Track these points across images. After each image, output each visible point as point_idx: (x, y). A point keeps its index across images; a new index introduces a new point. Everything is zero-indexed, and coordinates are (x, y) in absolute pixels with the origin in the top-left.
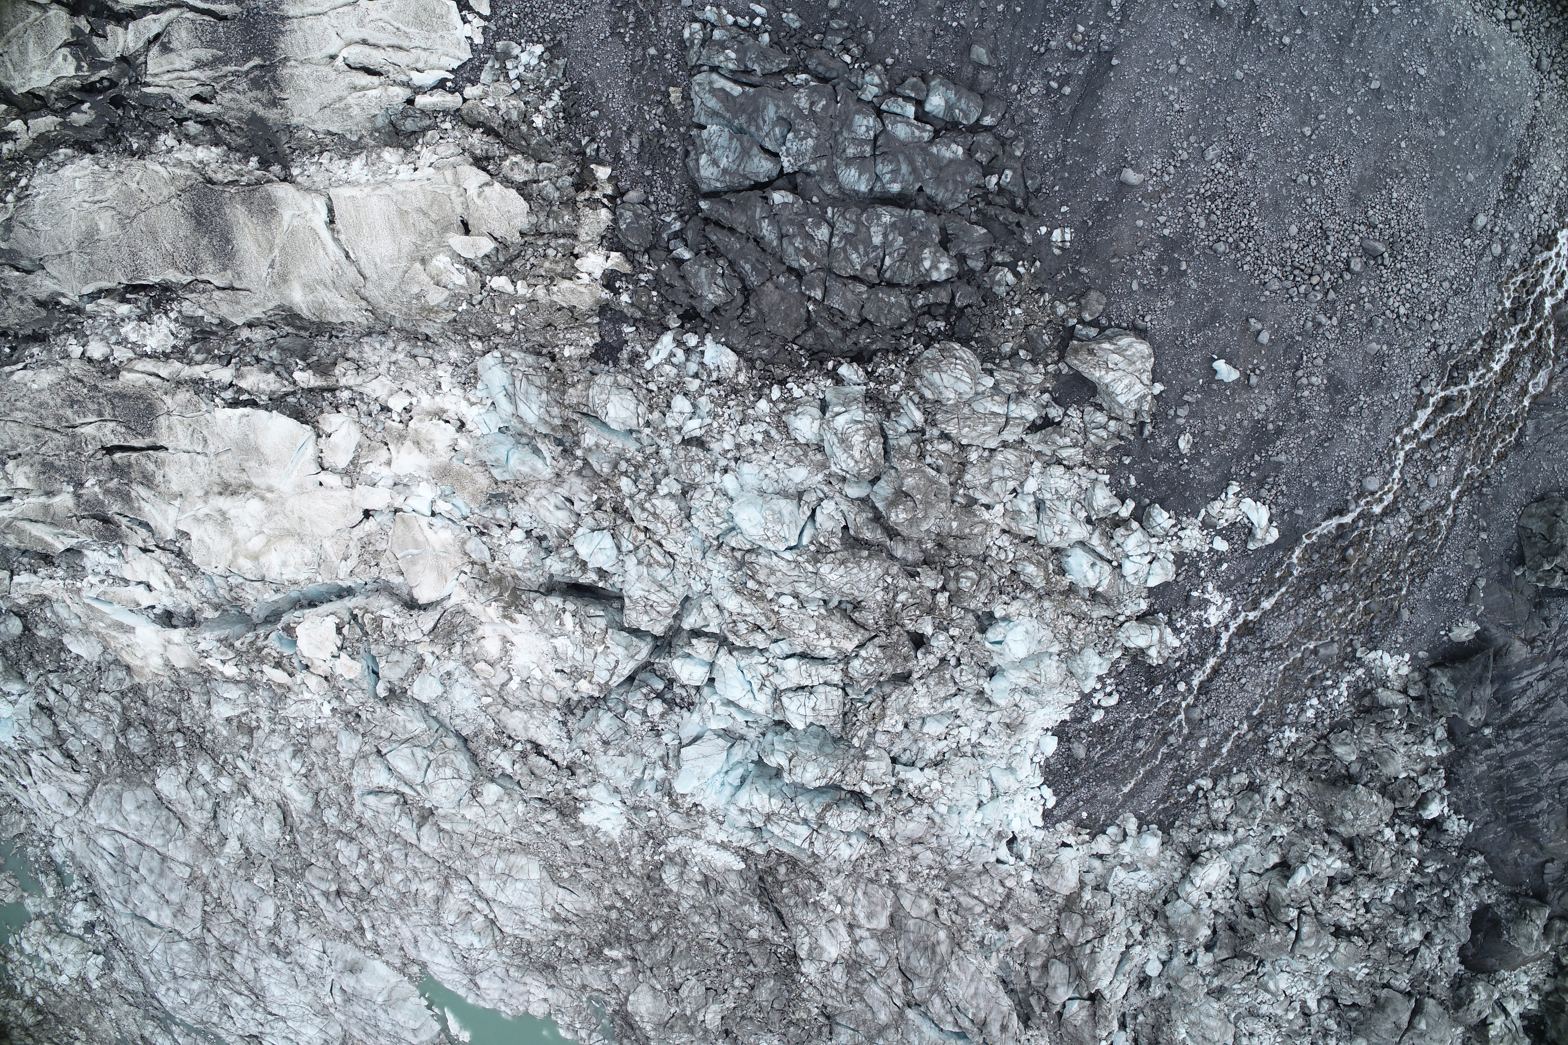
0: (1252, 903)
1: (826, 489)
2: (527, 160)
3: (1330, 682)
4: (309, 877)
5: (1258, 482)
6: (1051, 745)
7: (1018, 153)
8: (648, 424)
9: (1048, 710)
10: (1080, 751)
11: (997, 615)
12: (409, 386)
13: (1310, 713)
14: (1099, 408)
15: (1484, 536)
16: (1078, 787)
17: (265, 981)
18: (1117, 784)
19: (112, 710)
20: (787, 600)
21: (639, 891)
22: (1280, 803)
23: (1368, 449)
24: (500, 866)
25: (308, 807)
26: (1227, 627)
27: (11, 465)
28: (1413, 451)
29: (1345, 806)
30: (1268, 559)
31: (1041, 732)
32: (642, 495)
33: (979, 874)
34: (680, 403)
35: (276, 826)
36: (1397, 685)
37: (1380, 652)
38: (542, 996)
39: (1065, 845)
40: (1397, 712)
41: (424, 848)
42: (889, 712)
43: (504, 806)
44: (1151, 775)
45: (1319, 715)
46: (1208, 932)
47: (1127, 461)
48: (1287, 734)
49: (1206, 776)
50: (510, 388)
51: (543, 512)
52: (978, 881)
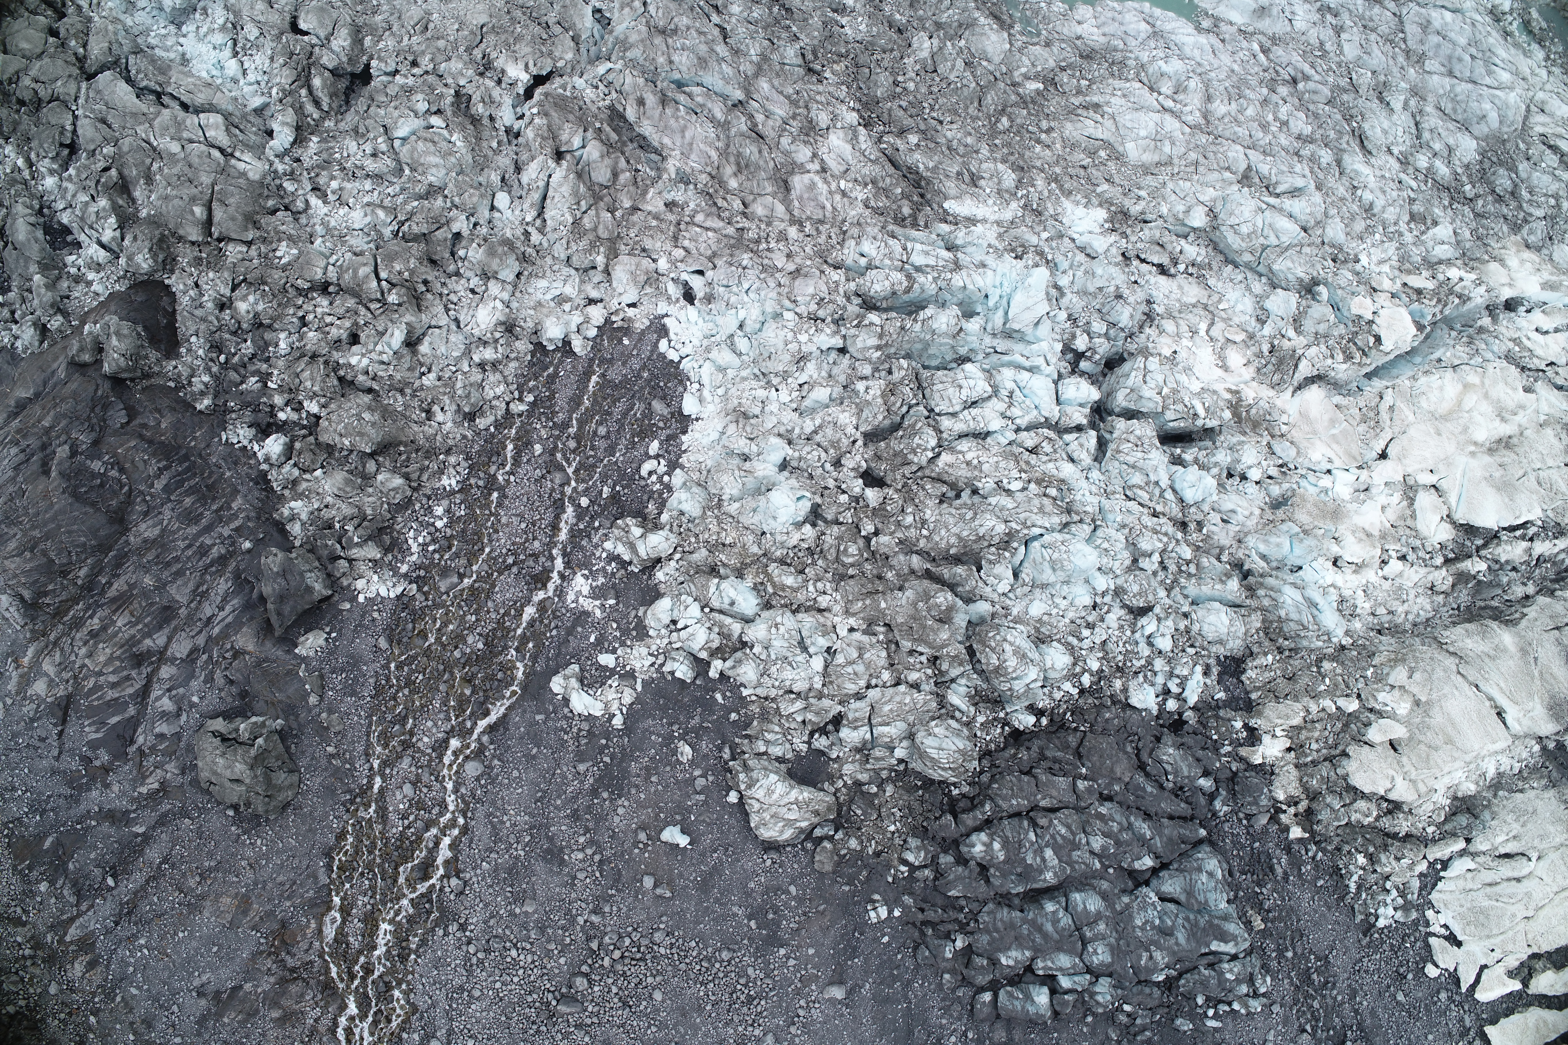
0: (429, 296)
1: (1008, 602)
2: (1359, 822)
3: (431, 548)
4: (1326, 92)
5: (595, 735)
6: (689, 405)
7: (947, 976)
8: (1186, 615)
9: (707, 441)
10: (657, 407)
11: (808, 527)
12: (1387, 586)
13: (439, 511)
14: (780, 760)
15: (330, 750)
20: (1016, 486)
21: (1028, 154)
22: (436, 408)
24: (1166, 148)
25: (1347, 160)
29: (373, 425)
30: (549, 658)
31: (704, 416)
32: (1171, 548)
33: (715, 254)
34: (1165, 644)
36: (362, 567)
37: (392, 595)
38: (1084, 26)
39: (636, 306)
40: (356, 539)
41: (1238, 148)
42: (879, 401)
43: (1181, 209)
45: (429, 510)
47: (733, 717)
48: (453, 483)
49: (520, 415)
50: (1316, 612)
51: (1245, 504)
52: (714, 248)
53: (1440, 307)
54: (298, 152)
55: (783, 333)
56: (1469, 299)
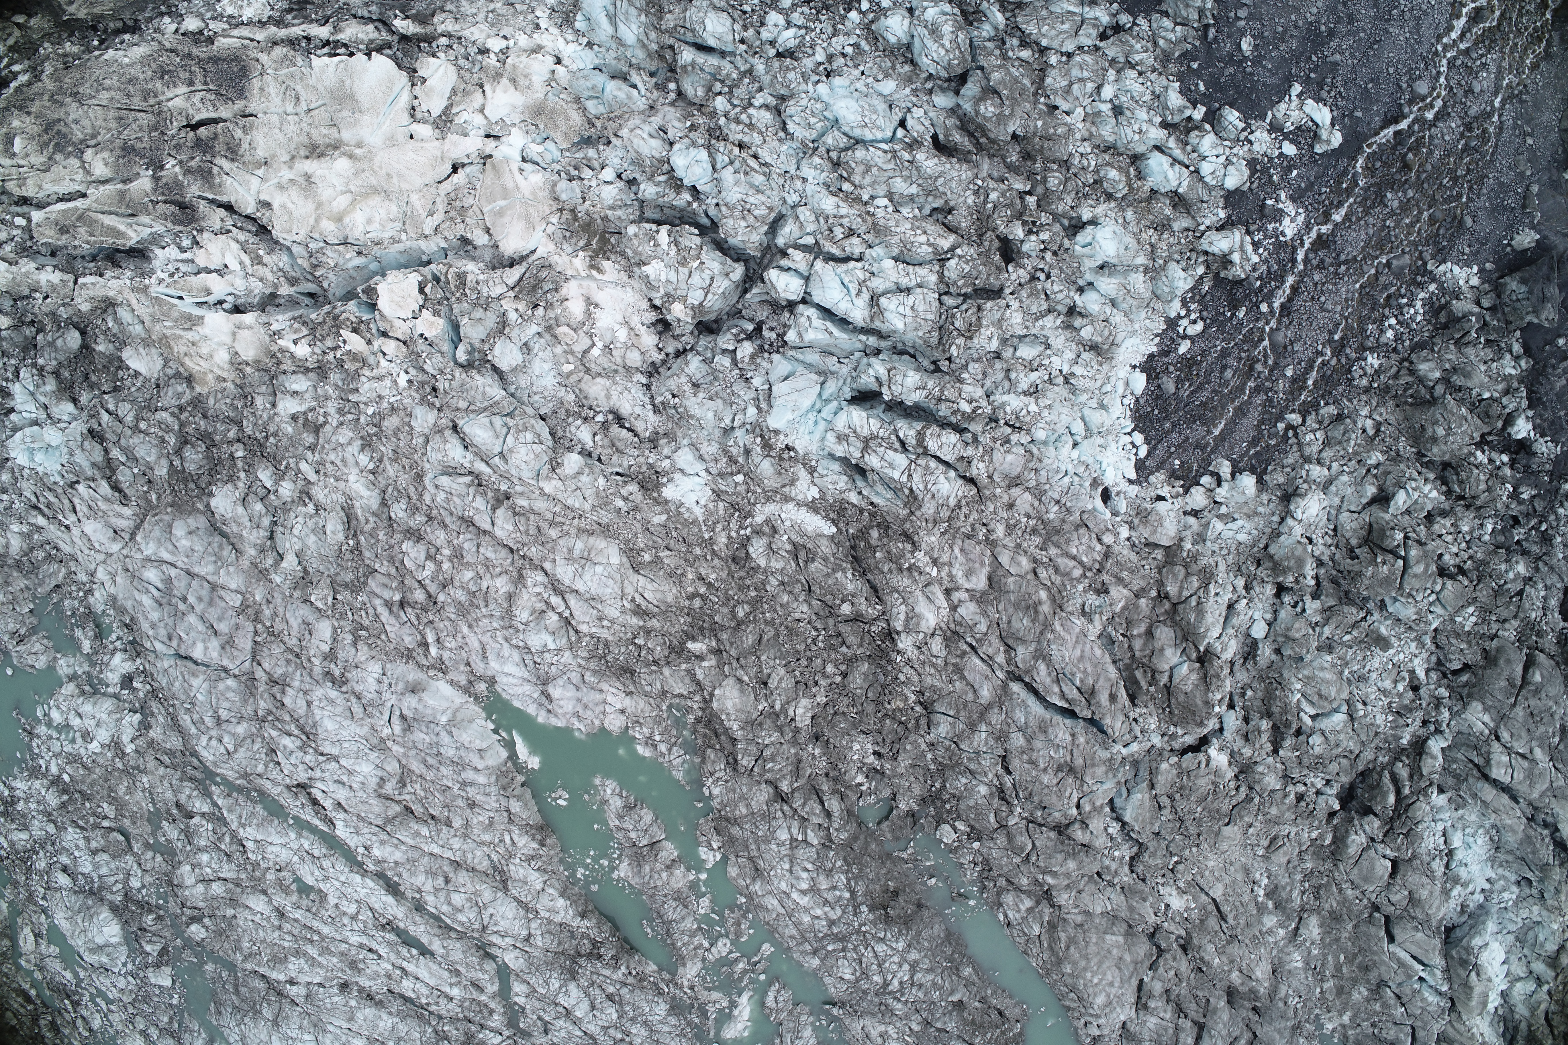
0: (1354, 542)
1: (914, 100)
3: (1405, 301)
4: (372, 584)
5: (1318, 84)
6: (1140, 382)
8: (742, 41)
9: (1135, 341)
10: (1170, 386)
11: (1085, 219)
12: (506, 31)
13: (1390, 334)
14: (1166, 14)
15: (1530, 141)
16: (1169, 432)
17: (318, 712)
18: (1209, 424)
19: (168, 430)
20: (883, 202)
21: (724, 575)
22: (1371, 432)
23: (1414, 51)
24: (579, 545)
25: (374, 504)
26: (1302, 244)
27: (89, 154)
28: (1455, 58)
29: (1435, 423)
30: (1335, 167)
31: (1128, 368)
32: (738, 110)
33: (1077, 527)
34: (774, 18)
35: (340, 527)
36: (1470, 295)
37: (1449, 264)
38: (619, 706)
39: (1160, 498)
40: (1473, 319)
41: (498, 532)
42: (984, 323)
43: (584, 479)
44: (1241, 412)
45: (1398, 338)
46: (1313, 582)
47: (1195, 66)
48: (1370, 359)
49: (1293, 411)
50: (611, 8)
51: (636, 142)
52: (1075, 535)
53: (337, 311)
54: (1421, 732)
55: (1052, 417)
56: (294, 319)
